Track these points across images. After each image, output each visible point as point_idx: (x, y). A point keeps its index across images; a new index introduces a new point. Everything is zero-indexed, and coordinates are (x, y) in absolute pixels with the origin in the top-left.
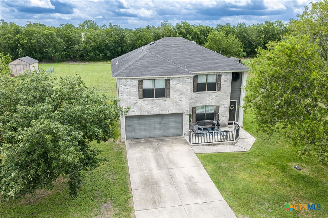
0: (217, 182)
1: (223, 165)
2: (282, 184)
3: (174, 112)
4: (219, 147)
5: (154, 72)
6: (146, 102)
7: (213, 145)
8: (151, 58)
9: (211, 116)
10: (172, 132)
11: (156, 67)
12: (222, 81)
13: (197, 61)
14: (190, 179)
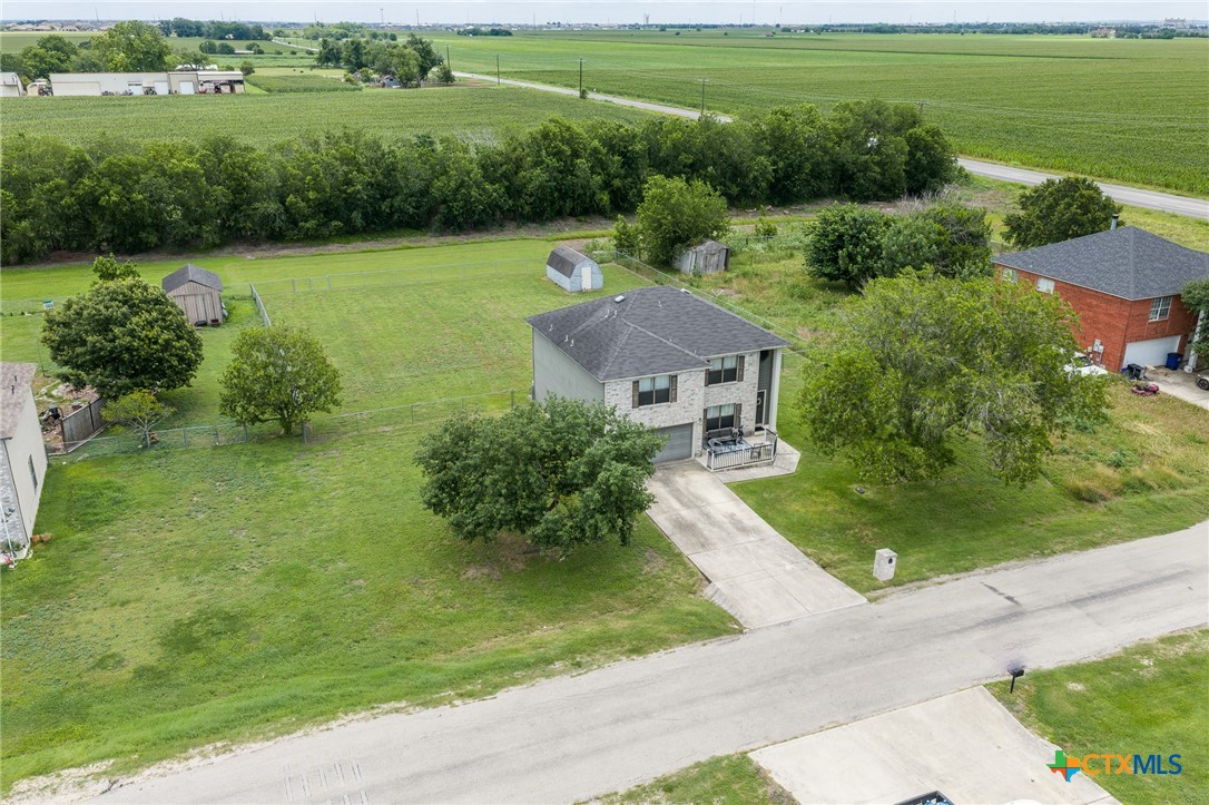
0: (765, 517)
1: (766, 495)
2: (842, 511)
3: (681, 422)
4: (752, 471)
5: (653, 366)
6: (643, 412)
7: (743, 468)
8: (641, 340)
9: (729, 422)
10: (676, 452)
11: (653, 357)
12: (746, 365)
13: (704, 334)
14: (732, 516)
